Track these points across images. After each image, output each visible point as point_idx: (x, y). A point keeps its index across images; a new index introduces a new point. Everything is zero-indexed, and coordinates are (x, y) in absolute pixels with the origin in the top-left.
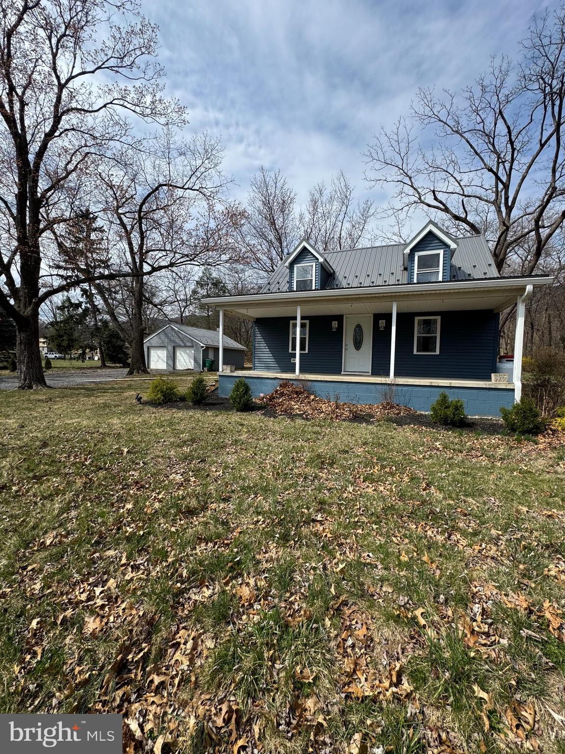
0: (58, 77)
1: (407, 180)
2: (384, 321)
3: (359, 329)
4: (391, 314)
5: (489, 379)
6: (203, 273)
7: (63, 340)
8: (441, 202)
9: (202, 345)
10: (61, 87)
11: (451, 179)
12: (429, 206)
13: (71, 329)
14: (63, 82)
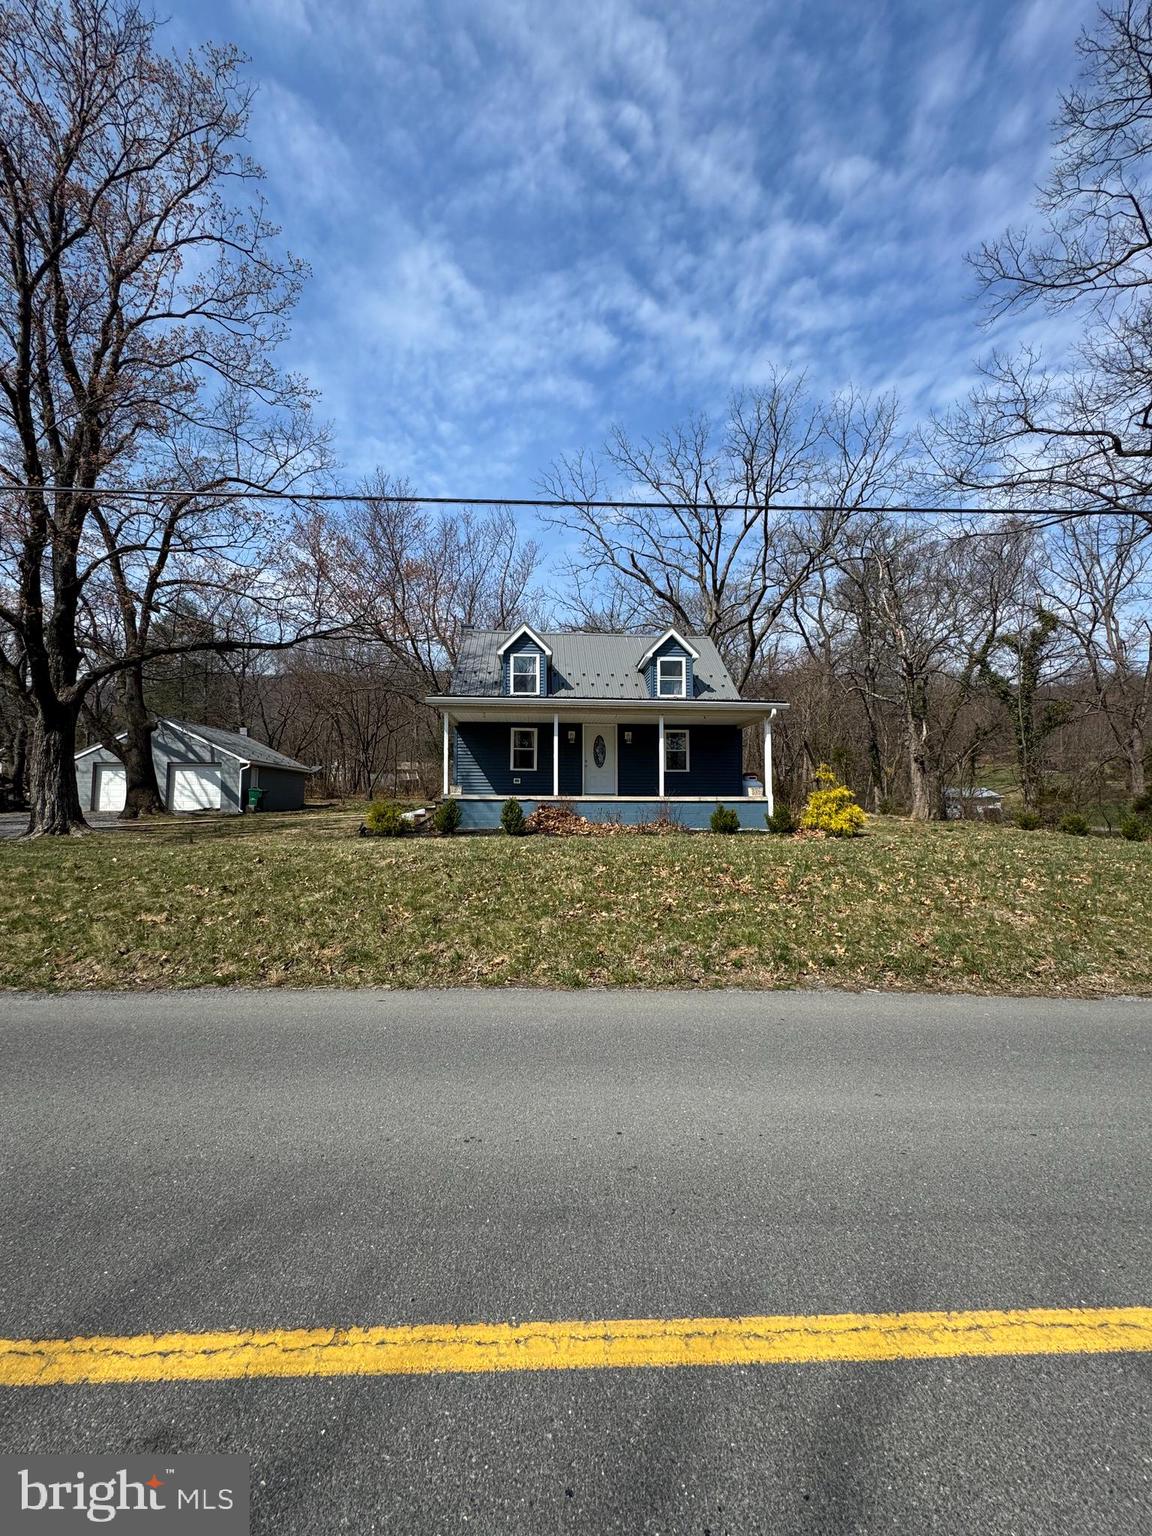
1: (593, 529)
2: (630, 733)
3: (599, 742)
8: (641, 571)
9: (243, 761)
11: (646, 537)
12: (625, 571)
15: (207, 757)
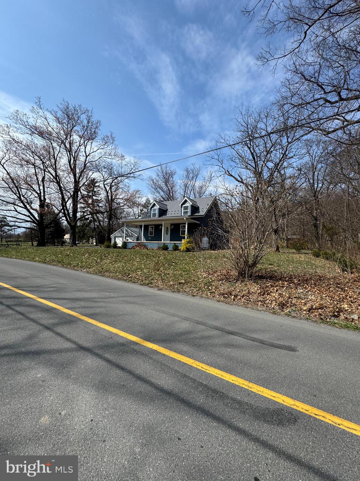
0: (86, 154)
2: (173, 226)
3: (167, 228)
4: (162, 224)
5: (181, 241)
6: (146, 201)
7: (81, 234)
9: (136, 235)
10: (87, 157)
13: (84, 229)
14: (87, 155)
15: (131, 235)
